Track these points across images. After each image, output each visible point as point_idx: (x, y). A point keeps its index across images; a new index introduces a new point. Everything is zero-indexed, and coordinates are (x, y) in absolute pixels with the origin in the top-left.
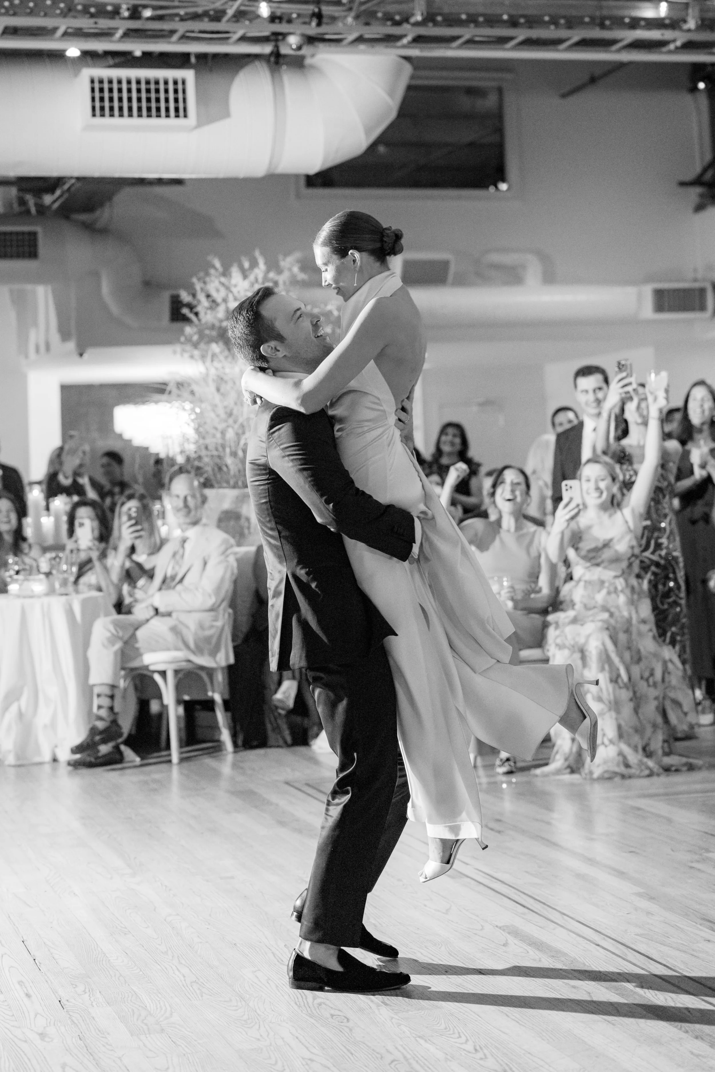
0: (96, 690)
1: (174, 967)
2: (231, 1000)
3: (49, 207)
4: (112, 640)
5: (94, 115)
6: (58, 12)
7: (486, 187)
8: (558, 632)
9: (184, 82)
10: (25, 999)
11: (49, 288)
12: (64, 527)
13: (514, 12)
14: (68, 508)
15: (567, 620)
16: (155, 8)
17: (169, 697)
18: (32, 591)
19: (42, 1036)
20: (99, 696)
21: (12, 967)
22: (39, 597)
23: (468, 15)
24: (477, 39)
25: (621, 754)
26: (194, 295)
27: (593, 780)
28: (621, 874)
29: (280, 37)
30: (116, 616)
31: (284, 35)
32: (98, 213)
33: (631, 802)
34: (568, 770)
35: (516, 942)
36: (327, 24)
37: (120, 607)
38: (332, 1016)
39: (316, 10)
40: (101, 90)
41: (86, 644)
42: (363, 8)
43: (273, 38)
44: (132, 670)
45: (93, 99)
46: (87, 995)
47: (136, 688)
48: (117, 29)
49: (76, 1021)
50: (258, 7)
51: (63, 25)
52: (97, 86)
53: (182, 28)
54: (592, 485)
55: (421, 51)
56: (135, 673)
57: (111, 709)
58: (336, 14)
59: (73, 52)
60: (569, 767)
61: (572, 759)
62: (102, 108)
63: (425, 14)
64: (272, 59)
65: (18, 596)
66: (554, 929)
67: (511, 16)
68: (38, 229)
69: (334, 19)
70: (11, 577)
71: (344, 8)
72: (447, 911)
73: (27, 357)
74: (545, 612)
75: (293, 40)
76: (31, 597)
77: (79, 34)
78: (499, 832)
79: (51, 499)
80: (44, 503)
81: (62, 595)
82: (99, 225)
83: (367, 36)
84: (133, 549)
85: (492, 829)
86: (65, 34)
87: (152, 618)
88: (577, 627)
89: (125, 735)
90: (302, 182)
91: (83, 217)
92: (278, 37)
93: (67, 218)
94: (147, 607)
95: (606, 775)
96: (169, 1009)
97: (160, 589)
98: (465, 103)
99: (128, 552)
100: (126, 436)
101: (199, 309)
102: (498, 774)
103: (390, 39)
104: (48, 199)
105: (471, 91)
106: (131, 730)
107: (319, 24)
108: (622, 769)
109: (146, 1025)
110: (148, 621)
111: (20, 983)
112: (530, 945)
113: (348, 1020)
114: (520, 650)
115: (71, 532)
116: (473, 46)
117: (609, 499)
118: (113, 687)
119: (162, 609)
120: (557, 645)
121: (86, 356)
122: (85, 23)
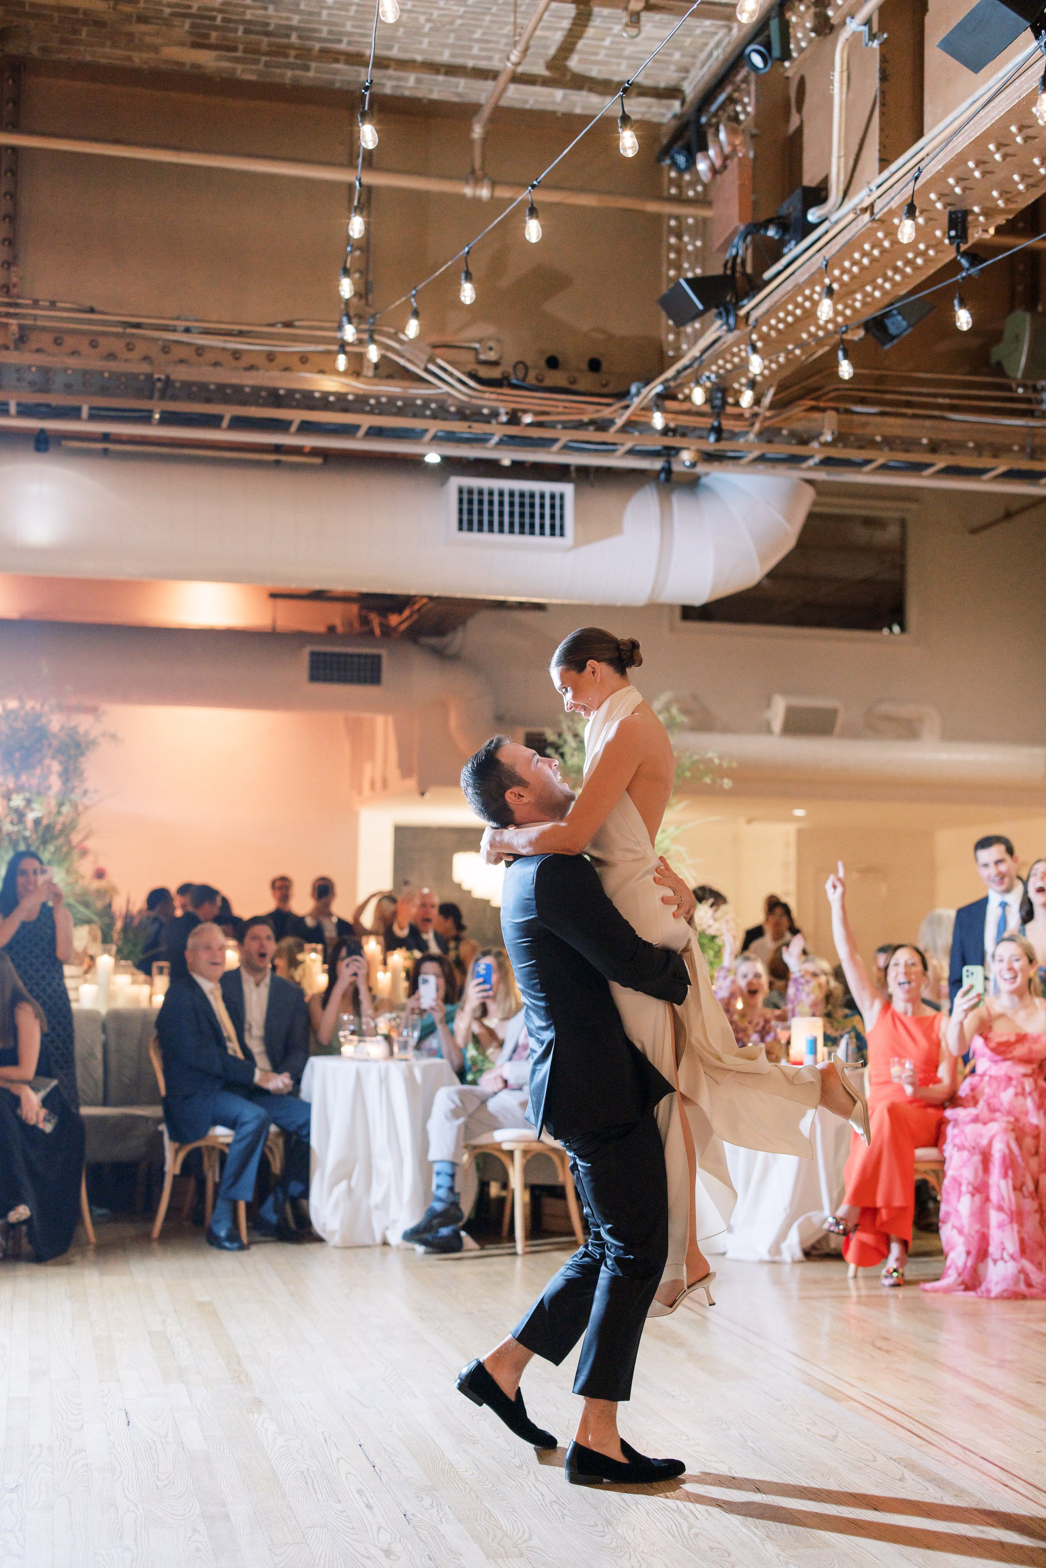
0: (437, 1167)
1: (530, 1484)
2: (596, 1525)
3: (395, 629)
4: (455, 1113)
5: (461, 529)
6: (428, 413)
7: (879, 629)
8: (956, 1131)
9: (562, 497)
10: (366, 1510)
11: (390, 719)
12: (404, 985)
13: (934, 437)
14: (409, 964)
15: (968, 1119)
16: (536, 413)
17: (516, 1180)
18: (368, 1054)
19: (388, 1553)
20: (438, 1174)
21: (349, 1473)
22: (376, 1061)
23: (882, 436)
24: (892, 464)
25: (1022, 1271)
26: (560, 735)
27: (989, 1298)
28: (1028, 1407)
29: (673, 452)
30: (460, 1087)
31: (677, 450)
32: (448, 639)
33: (1035, 1326)
34: (962, 1287)
35: (913, 1477)
36: (726, 439)
37: (461, 1074)
38: (711, 1549)
39: (716, 424)
40: (470, 502)
41: (426, 1115)
42: (768, 423)
43: (664, 452)
44: (475, 1147)
45: (461, 511)
46: (436, 1508)
47: (479, 1168)
48: (493, 434)
49: (424, 1539)
50: (652, 418)
51: (434, 427)
52: (465, 497)
53: (565, 436)
54: (1004, 965)
55: (828, 474)
56: (478, 1151)
57: (451, 1189)
58: (737, 430)
59: (433, 458)
60: (963, 1283)
61: (966, 1276)
62: (470, 522)
63: (836, 433)
64: (663, 476)
65: (352, 1059)
66: (956, 1465)
67: (931, 440)
68: (383, 652)
69: (734, 435)
70: (345, 1037)
71: (747, 423)
72: (834, 1438)
73: (360, 793)
74: (942, 1106)
75: (686, 456)
76: (367, 1060)
77: (451, 438)
78: (888, 1352)
79: (389, 953)
80: (380, 957)
81: (401, 1060)
82: (452, 650)
83: (769, 455)
84: (484, 1011)
85: (879, 1348)
86: (435, 438)
87: (500, 1090)
88: (979, 1126)
89: (465, 1220)
90: (678, 613)
91: (434, 641)
92: (670, 452)
93: (415, 641)
94: (495, 1078)
95: (1005, 1294)
96: (527, 1530)
97: (510, 1059)
98: (861, 534)
99: (478, 1014)
100: (466, 886)
101: (566, 750)
102: (884, 1285)
103: (794, 460)
104: (394, 620)
105: (869, 522)
106: (470, 1214)
107: (718, 440)
108: (1022, 1287)
109: (503, 1547)
110: (495, 1093)
111: (359, 1491)
112: (929, 1481)
113: (729, 1555)
114: (916, 1147)
115: (413, 988)
116: (887, 472)
117: (1026, 982)
118: (454, 1164)
119: (512, 1082)
120: (955, 1145)
121: (428, 795)
122: (459, 427)
